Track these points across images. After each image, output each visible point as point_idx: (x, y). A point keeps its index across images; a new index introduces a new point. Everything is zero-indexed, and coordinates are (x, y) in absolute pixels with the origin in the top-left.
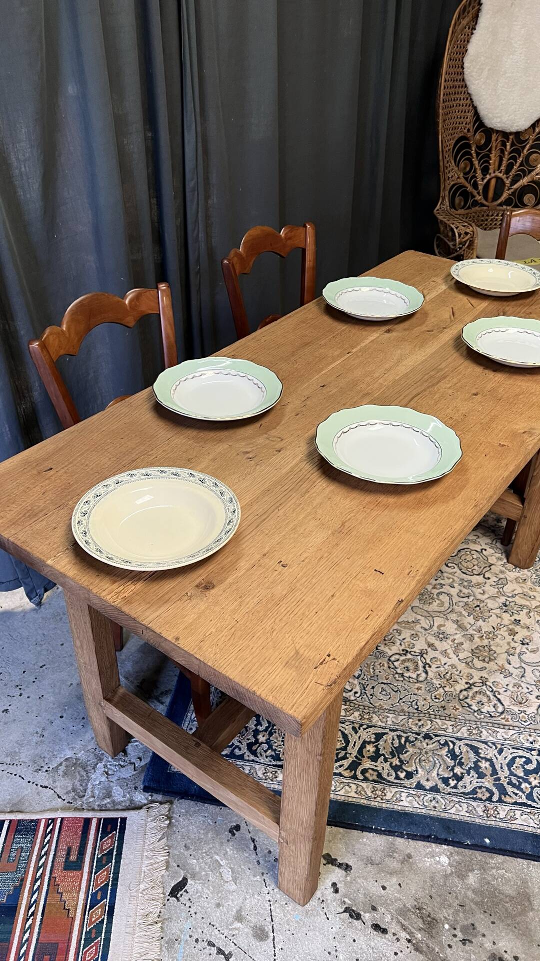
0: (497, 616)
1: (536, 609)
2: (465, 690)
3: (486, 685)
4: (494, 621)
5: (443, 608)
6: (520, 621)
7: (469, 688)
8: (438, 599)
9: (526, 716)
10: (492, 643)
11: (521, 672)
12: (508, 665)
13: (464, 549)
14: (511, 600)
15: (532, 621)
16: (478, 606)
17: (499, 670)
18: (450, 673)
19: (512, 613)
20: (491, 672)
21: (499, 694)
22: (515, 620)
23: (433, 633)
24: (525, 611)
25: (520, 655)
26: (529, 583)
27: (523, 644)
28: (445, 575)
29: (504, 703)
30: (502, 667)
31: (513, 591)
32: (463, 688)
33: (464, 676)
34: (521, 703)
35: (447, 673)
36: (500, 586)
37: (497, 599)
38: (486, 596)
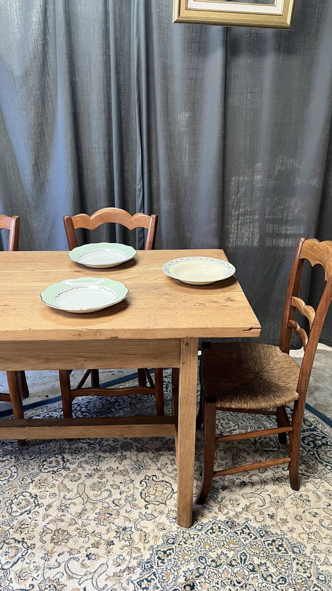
0: (108, 529)
1: (133, 548)
2: (16, 540)
3: (27, 550)
4: (102, 529)
5: (94, 497)
6: (114, 544)
7: (19, 542)
8: (101, 492)
9: (7, 585)
10: (76, 537)
11: (54, 565)
12: (57, 555)
13: (167, 482)
14: (133, 529)
15: (119, 552)
16: (111, 515)
17: (48, 551)
18: (28, 526)
19: (119, 536)
20: (42, 547)
21: (22, 561)
22: (113, 541)
23: (63, 502)
24: (127, 543)
25: (74, 558)
26: (162, 533)
27: (87, 556)
28: (131, 485)
29: (13, 567)
30: (52, 552)
31: (144, 527)
32: (17, 539)
33: (30, 535)
34: (19, 577)
35: (27, 525)
36: (144, 518)
37: (128, 522)
38: (127, 515)
